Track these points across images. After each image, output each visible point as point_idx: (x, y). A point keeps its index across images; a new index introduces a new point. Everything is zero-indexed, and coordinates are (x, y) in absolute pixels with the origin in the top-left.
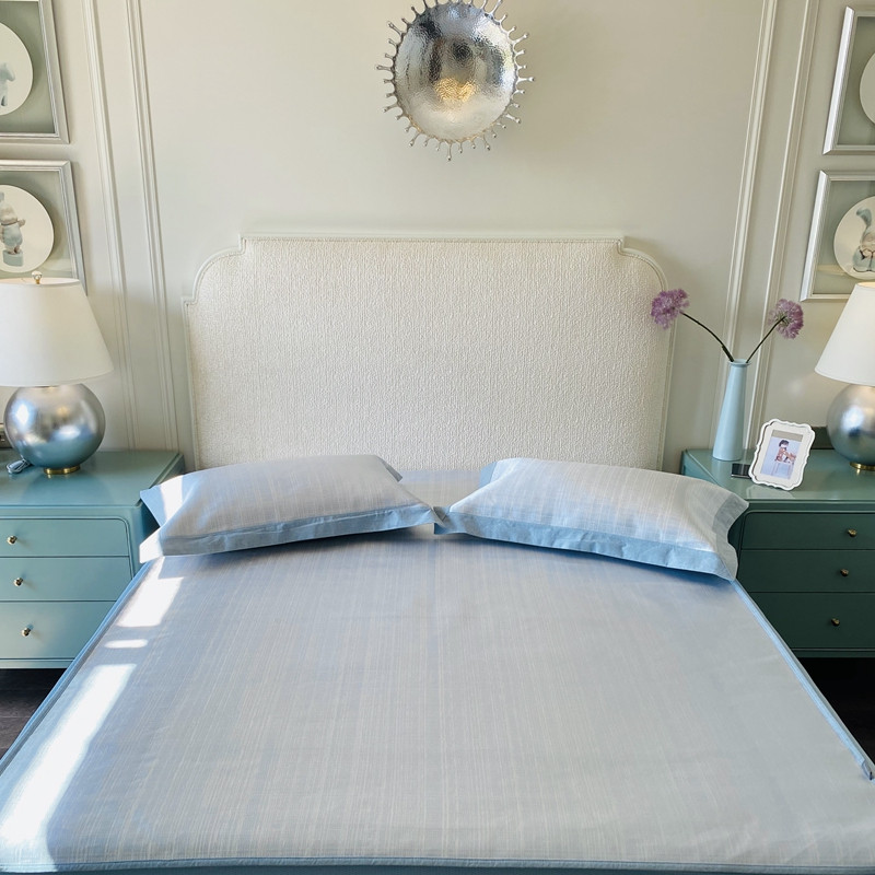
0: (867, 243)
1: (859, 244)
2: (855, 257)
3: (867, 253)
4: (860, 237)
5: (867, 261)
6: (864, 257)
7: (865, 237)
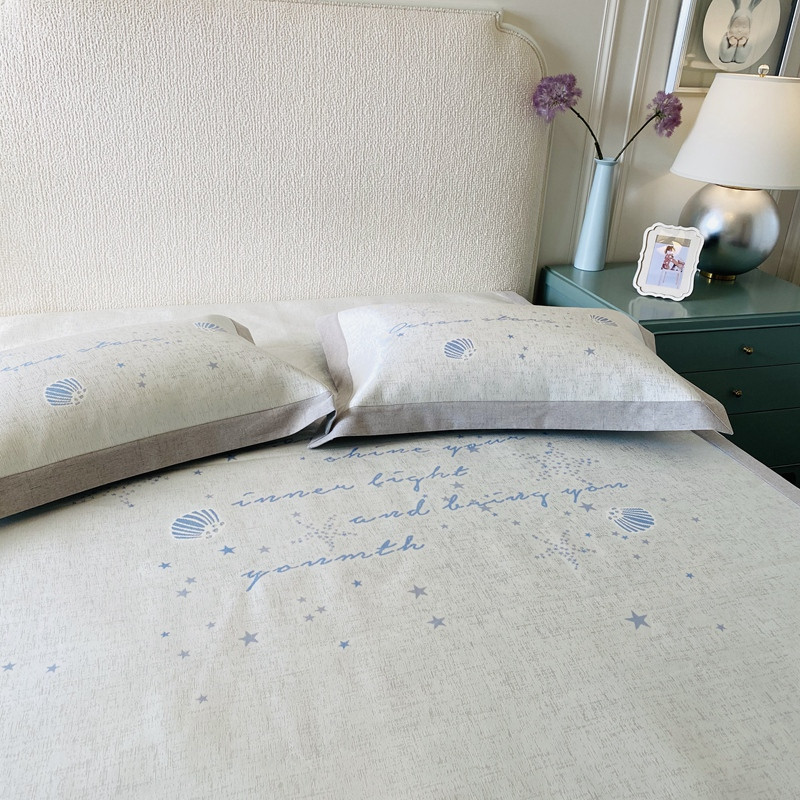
0: (734, 29)
1: (727, 30)
2: (722, 45)
3: (733, 42)
4: (728, 22)
5: (732, 49)
6: (730, 45)
7: (733, 22)
